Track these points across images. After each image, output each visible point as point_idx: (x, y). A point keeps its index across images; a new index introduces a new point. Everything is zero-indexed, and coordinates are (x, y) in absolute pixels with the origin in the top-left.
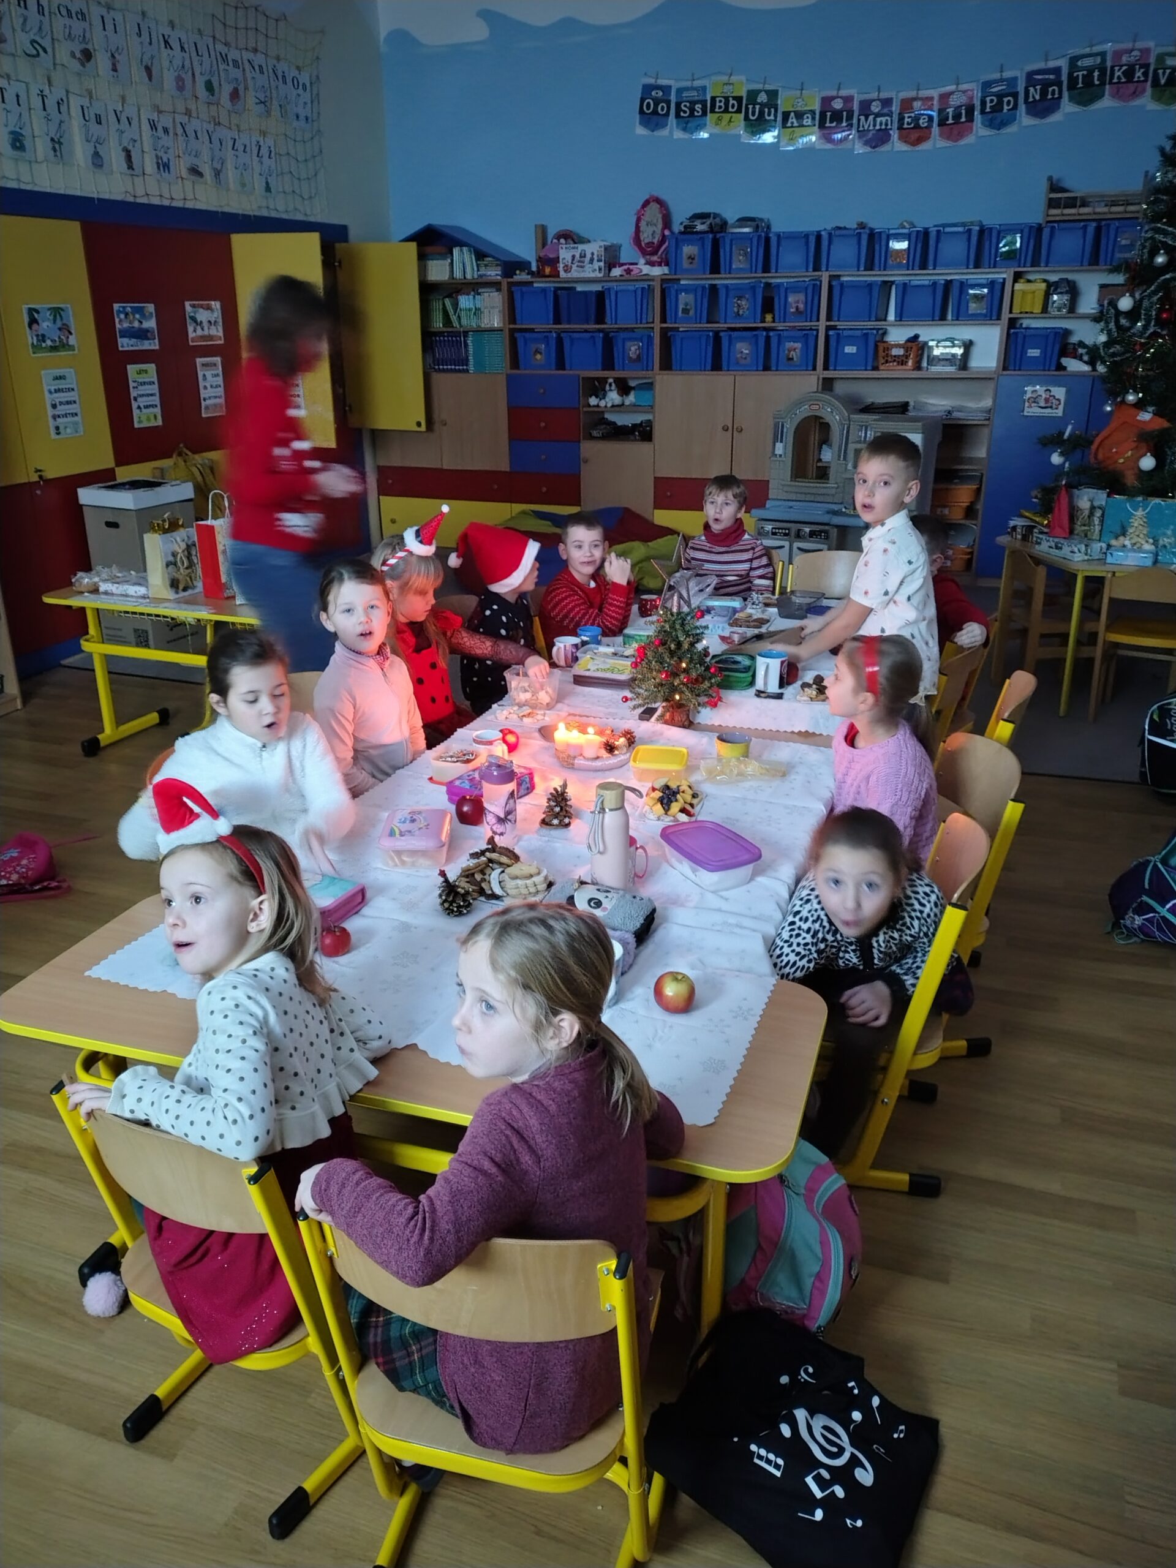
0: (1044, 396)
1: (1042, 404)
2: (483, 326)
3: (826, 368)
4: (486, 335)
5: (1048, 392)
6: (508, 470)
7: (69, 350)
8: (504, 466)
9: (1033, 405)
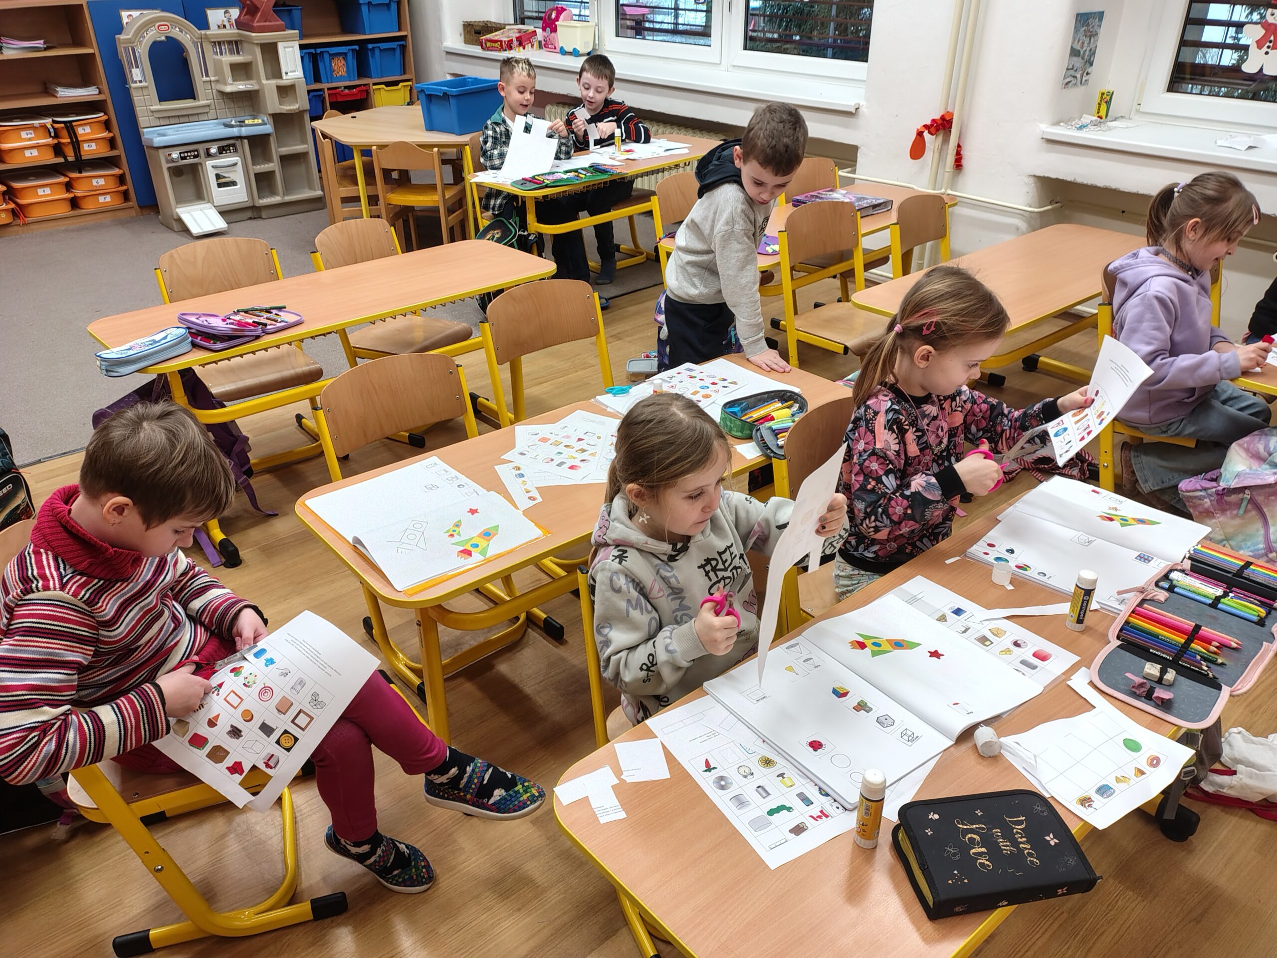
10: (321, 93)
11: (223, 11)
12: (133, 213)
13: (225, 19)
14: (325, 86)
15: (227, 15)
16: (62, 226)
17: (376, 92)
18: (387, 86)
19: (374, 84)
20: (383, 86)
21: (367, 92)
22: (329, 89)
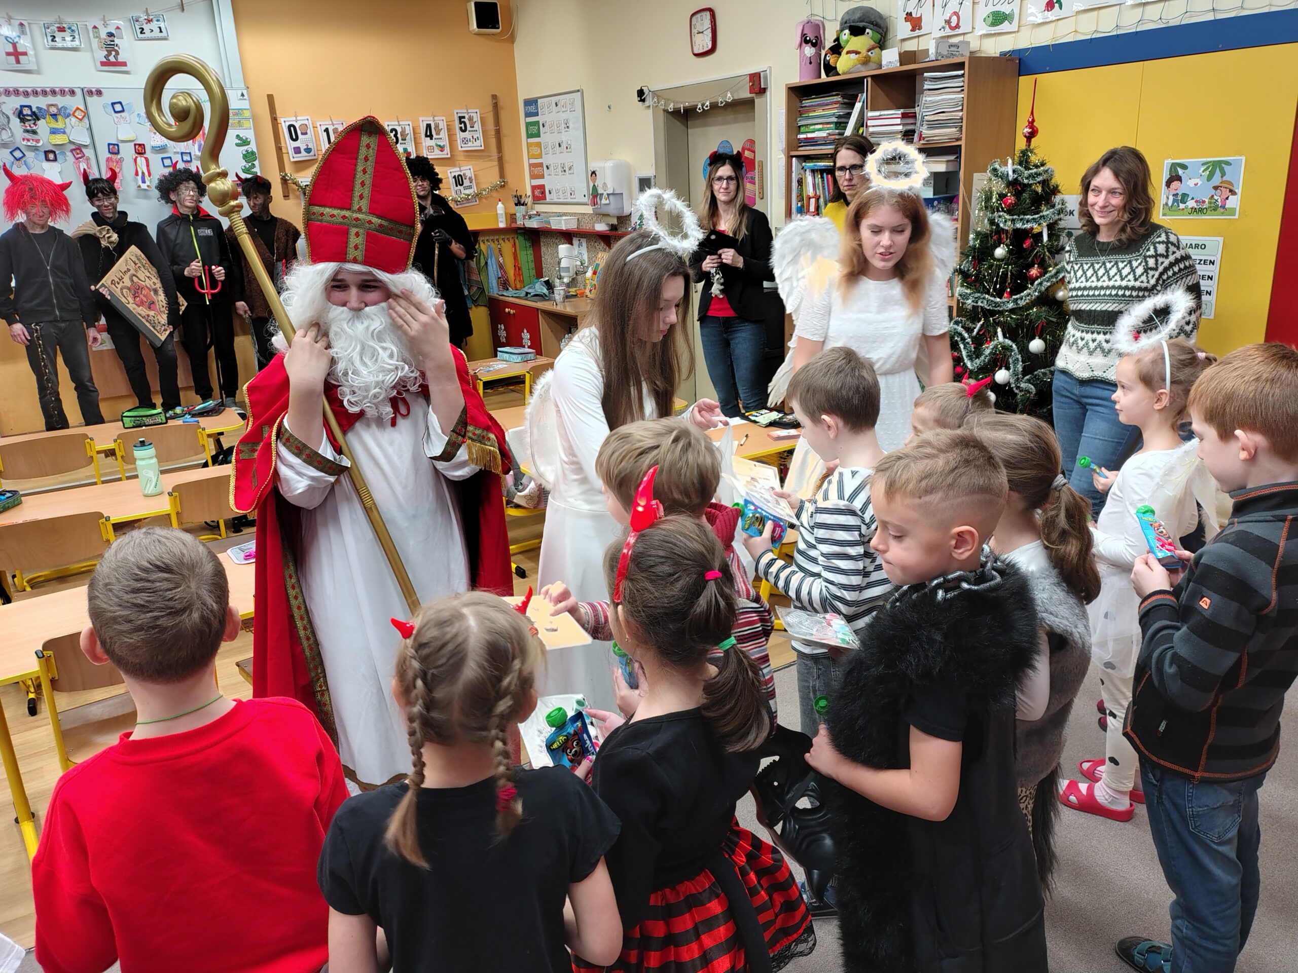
7: (1222, 214)
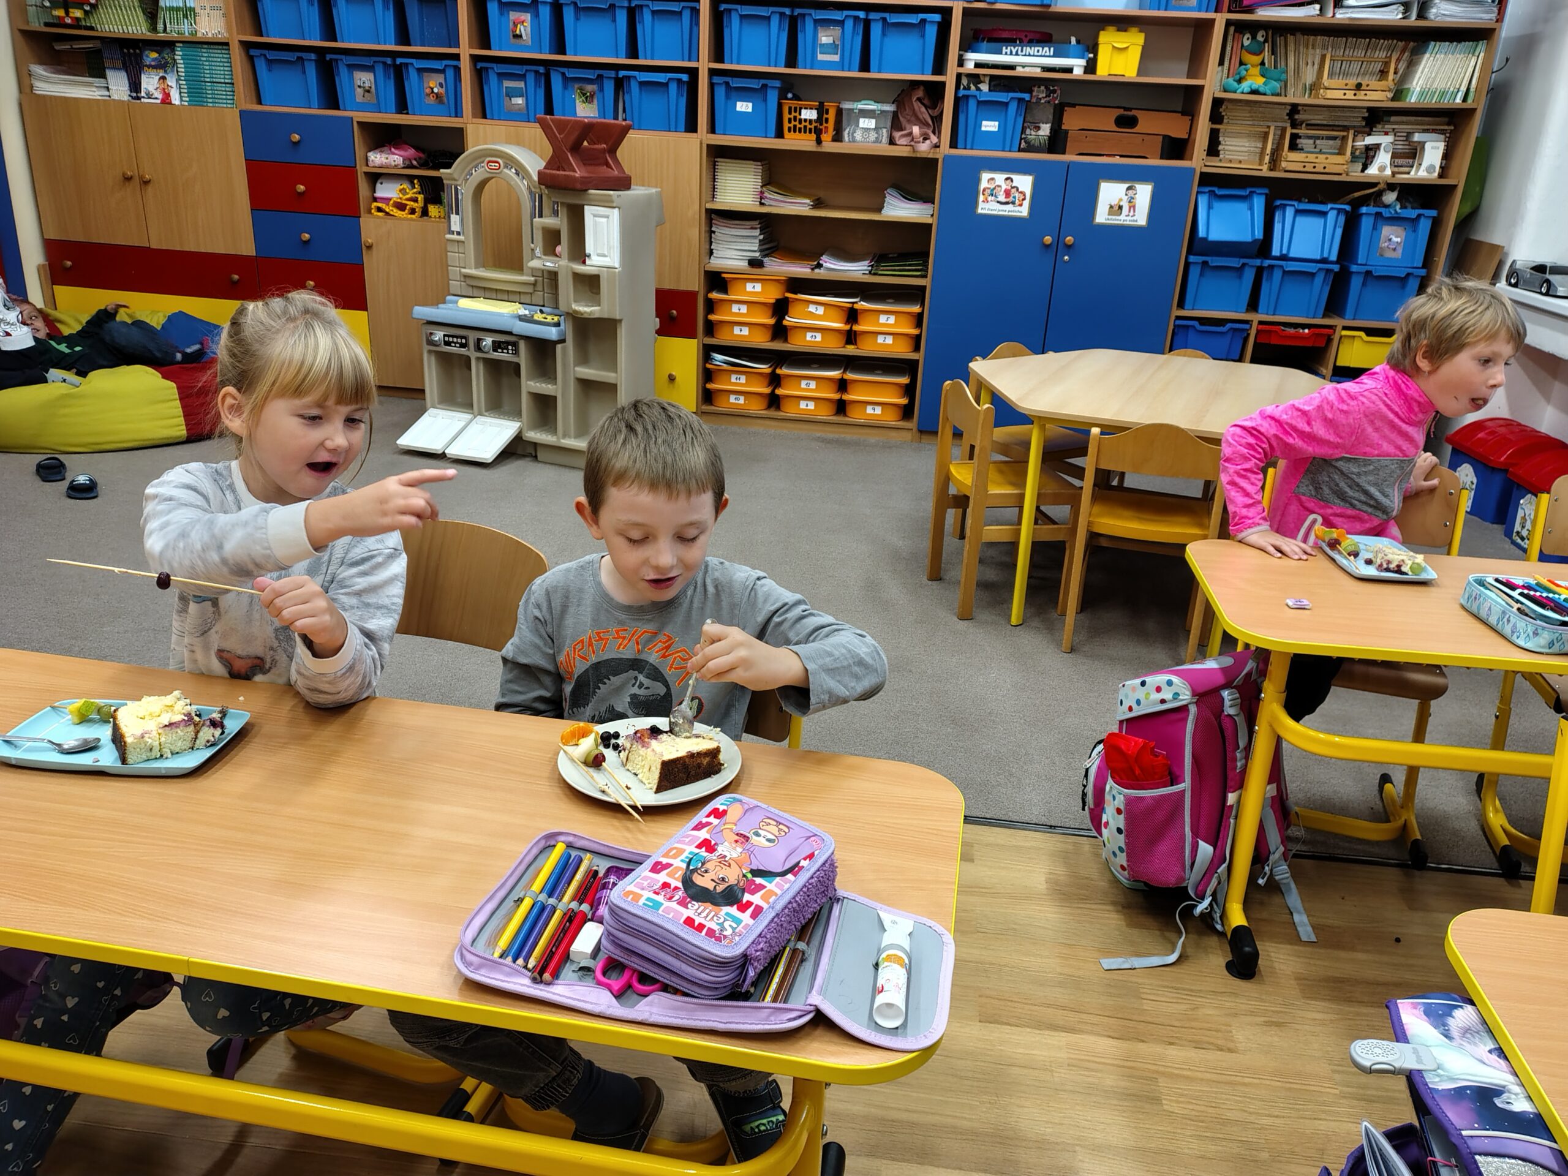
0: (1004, 187)
1: (1002, 198)
2: (199, 35)
3: (712, 130)
4: (204, 53)
5: (1009, 181)
6: (254, 254)
8: (247, 247)
9: (990, 198)
10: (1246, 326)
11: (1127, 185)
12: (908, 436)
13: (1125, 198)
14: (1255, 318)
15: (1130, 192)
16: (819, 432)
17: (1345, 341)
18: (1368, 335)
19: (1345, 328)
20: (1362, 334)
21: (1329, 340)
22: (1260, 323)
